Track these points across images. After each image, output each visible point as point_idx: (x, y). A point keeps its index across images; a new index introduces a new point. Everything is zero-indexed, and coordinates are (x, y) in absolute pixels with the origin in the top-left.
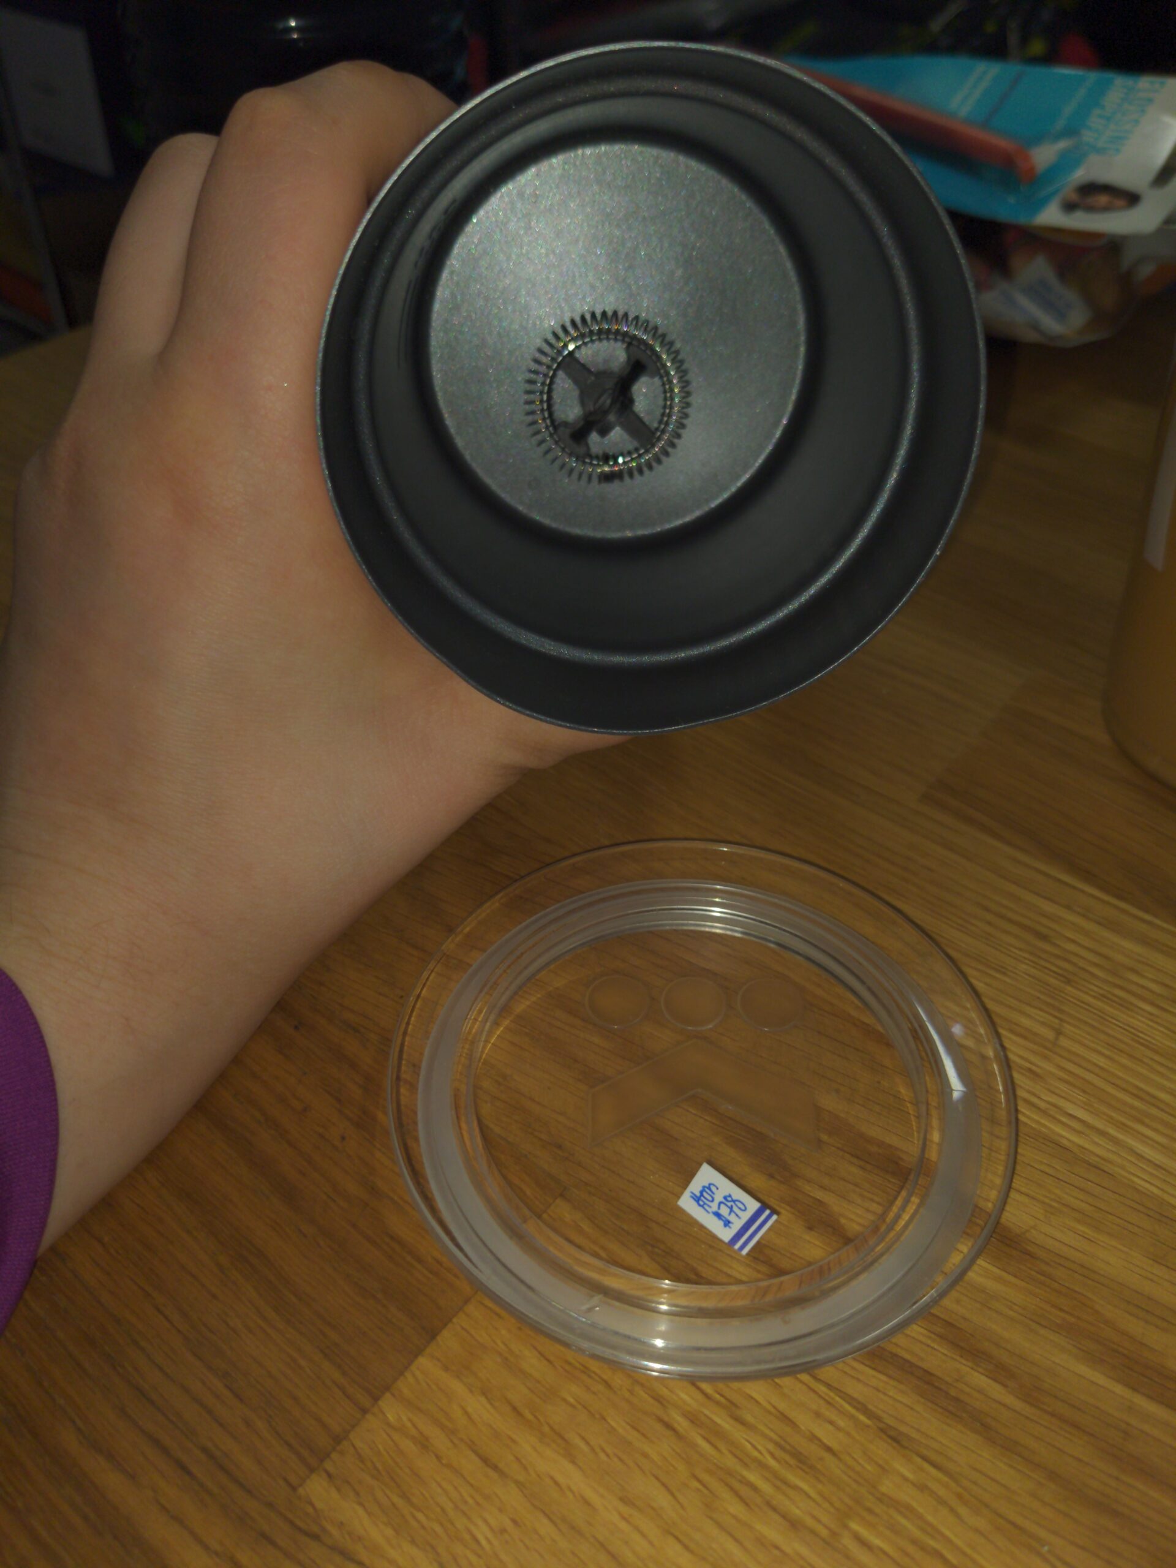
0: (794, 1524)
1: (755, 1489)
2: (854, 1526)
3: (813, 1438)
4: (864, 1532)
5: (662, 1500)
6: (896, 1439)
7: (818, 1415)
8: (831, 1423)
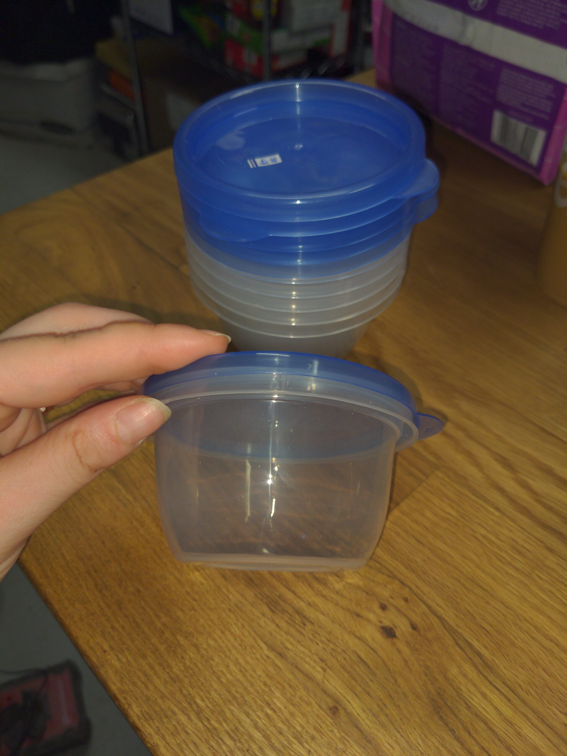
0: (517, 569)
1: (504, 558)
2: (536, 572)
3: (523, 547)
4: (540, 575)
5: (474, 557)
6: (551, 550)
7: (525, 541)
8: (529, 543)
